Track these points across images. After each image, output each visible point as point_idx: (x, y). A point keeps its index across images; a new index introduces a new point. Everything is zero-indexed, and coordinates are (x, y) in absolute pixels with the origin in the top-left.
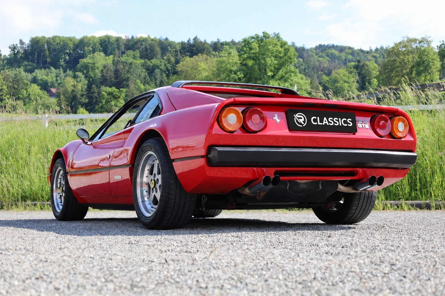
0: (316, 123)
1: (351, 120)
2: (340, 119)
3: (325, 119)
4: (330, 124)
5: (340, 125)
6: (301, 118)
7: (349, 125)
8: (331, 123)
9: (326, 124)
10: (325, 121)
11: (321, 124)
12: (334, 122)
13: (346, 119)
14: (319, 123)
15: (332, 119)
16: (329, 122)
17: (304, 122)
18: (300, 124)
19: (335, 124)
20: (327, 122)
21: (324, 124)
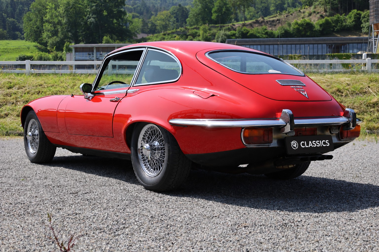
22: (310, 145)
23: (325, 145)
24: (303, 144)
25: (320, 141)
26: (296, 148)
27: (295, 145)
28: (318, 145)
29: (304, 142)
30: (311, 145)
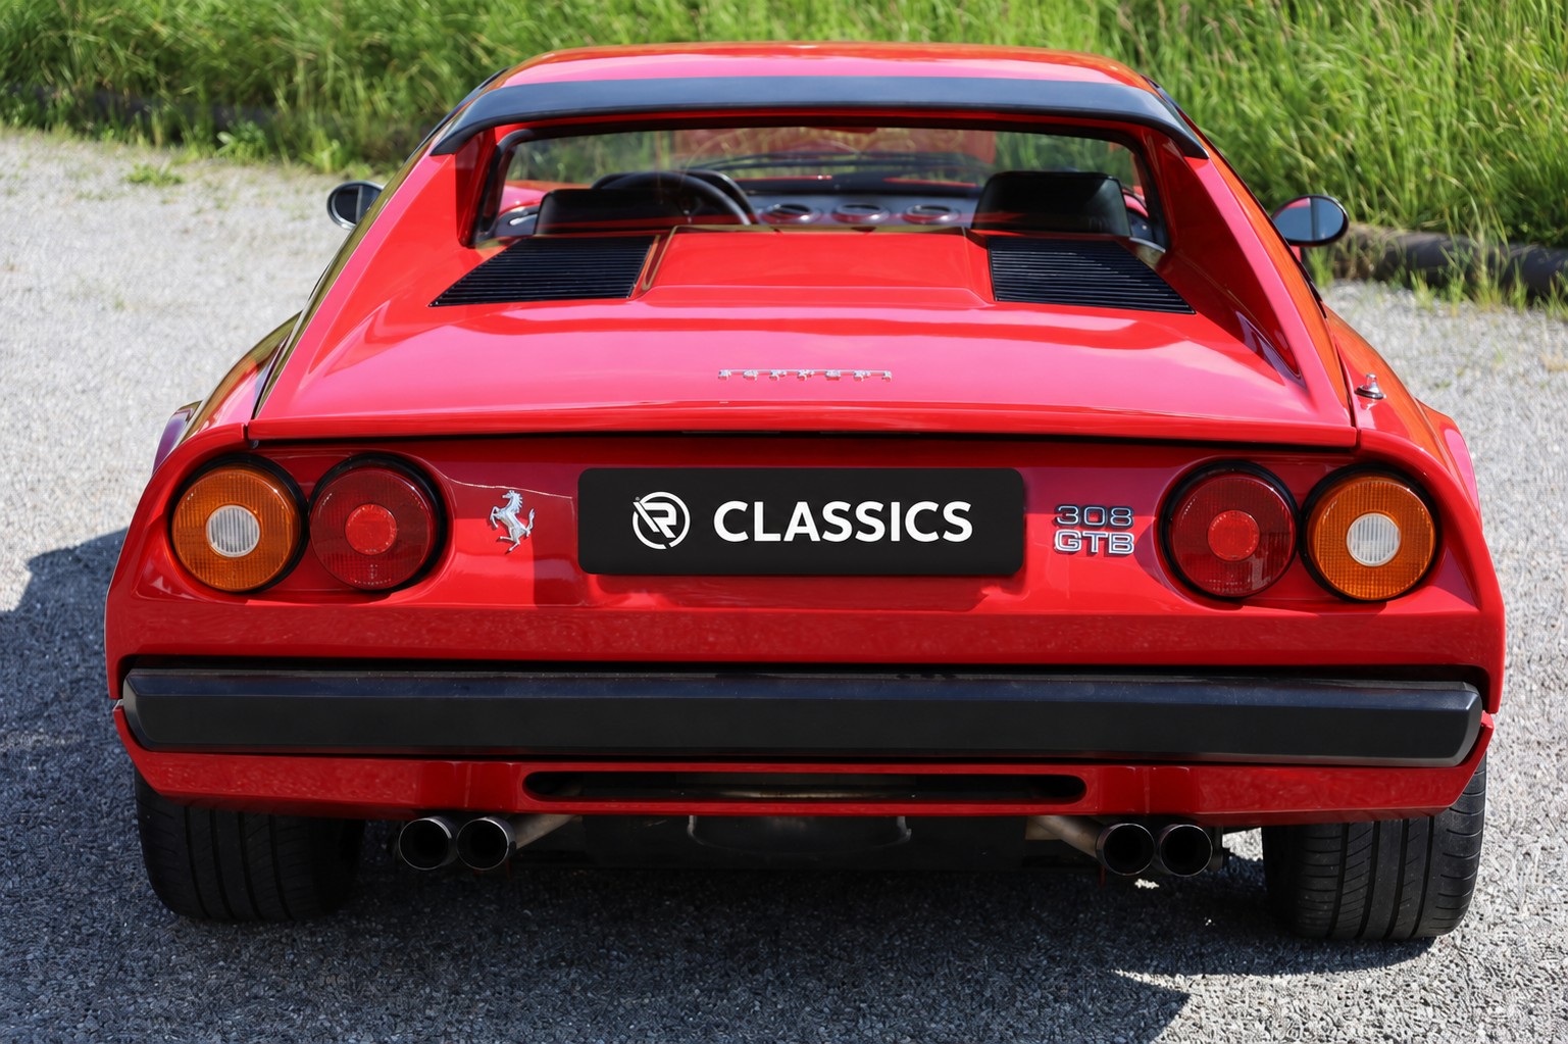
0: (742, 537)
1: (966, 507)
2: (895, 507)
3: (802, 508)
4: (828, 536)
5: (895, 536)
6: (664, 514)
7: (948, 536)
8: (837, 530)
9: (802, 538)
10: (801, 521)
11: (775, 537)
12: (858, 526)
13: (933, 506)
14: (760, 536)
15: (845, 506)
16: (822, 526)
17: (676, 530)
18: (659, 537)
19: (861, 536)
20: (811, 529)
21: (789, 537)
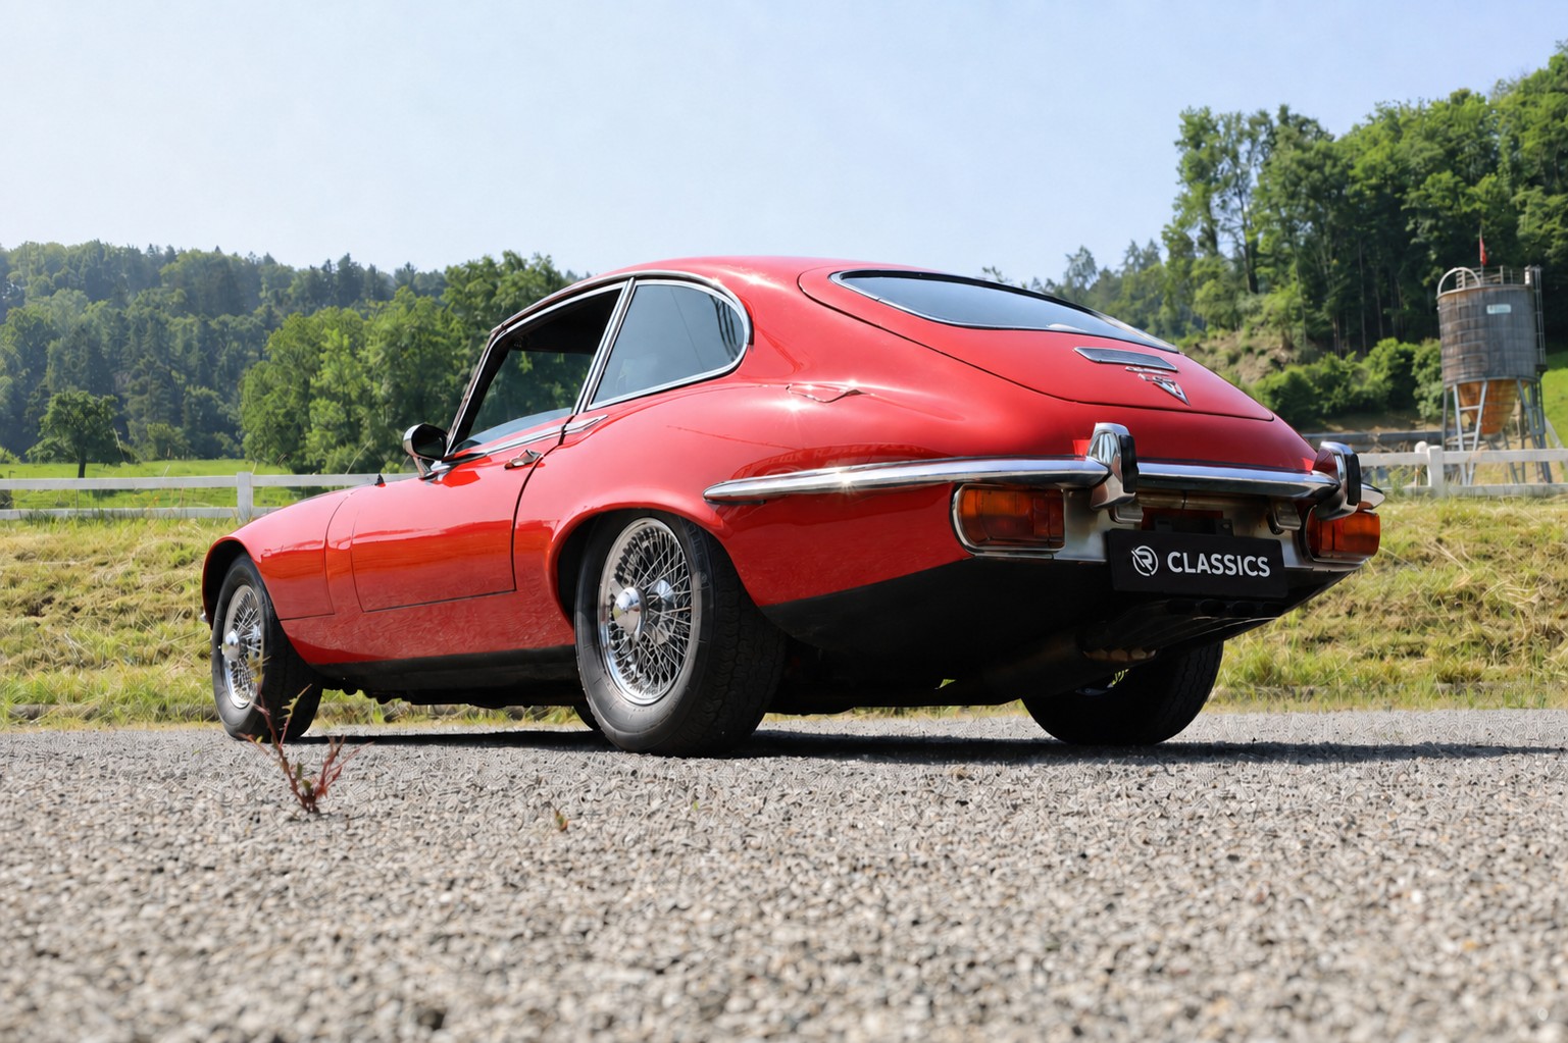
22: (1200, 567)
23: (1255, 573)
24: (1178, 562)
25: (1239, 557)
26: (1149, 572)
27: (1147, 562)
28: (1231, 569)
29: (1182, 556)
30: (1203, 568)
